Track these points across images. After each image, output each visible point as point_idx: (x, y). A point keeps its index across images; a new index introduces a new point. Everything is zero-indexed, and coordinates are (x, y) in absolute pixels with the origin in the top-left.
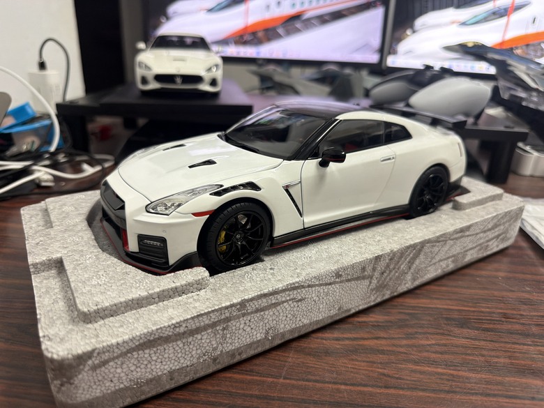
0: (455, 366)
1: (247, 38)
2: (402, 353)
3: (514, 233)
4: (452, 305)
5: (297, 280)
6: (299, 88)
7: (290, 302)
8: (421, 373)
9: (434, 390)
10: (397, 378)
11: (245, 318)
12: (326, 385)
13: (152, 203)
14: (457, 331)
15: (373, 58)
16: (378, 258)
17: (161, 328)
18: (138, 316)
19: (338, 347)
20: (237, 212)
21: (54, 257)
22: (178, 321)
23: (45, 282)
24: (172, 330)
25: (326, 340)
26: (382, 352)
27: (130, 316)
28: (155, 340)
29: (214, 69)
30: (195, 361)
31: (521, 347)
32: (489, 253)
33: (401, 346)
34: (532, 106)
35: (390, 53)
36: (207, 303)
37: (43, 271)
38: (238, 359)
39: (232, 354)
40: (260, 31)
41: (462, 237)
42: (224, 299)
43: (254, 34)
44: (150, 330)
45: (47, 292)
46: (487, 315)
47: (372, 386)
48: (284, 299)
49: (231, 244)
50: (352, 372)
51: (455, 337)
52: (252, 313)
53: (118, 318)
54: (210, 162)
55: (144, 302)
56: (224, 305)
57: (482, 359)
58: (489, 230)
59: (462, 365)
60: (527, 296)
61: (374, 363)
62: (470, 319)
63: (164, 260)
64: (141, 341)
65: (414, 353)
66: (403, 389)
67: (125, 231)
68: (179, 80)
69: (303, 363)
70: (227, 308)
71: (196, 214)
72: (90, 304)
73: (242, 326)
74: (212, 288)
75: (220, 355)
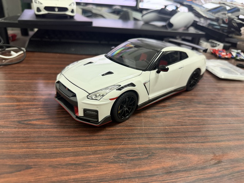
2: (182, 114)
6: (105, 16)
8: (192, 120)
10: (185, 122)
12: (161, 127)
15: (133, 4)
19: (159, 114)
26: (175, 114)
29: (72, 5)
35: (140, 2)
50: (168, 122)
51: (198, 107)
59: (204, 116)
60: (216, 92)
61: (174, 118)
65: (186, 114)
68: (57, 10)
69: (149, 121)
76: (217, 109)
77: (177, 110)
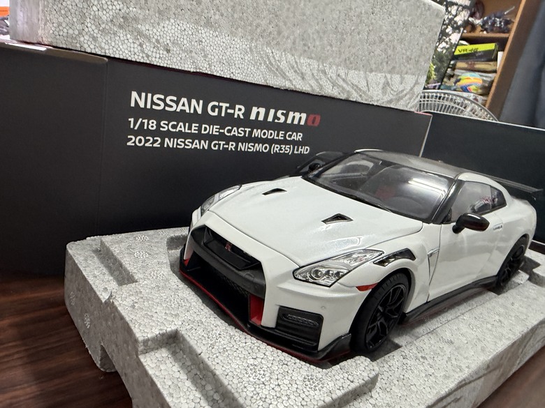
13: (300, 267)
21: (169, 330)
37: (152, 350)
45: (176, 387)
54: (340, 218)
67: (260, 302)
71: (360, 288)
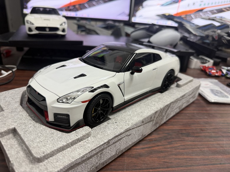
0: (190, 154)
1: (71, 8)
2: (169, 151)
3: (197, 94)
4: (181, 127)
5: (129, 127)
6: (98, 31)
7: (126, 137)
8: (179, 159)
9: (186, 166)
10: (171, 163)
11: (109, 148)
12: (144, 170)
13: (60, 98)
14: (186, 138)
15: (126, 18)
16: (156, 112)
17: (76, 160)
18: (63, 155)
19: (144, 152)
20: (99, 99)
21: (11, 128)
22: (83, 155)
23: (8, 141)
24: (81, 159)
25: (138, 149)
26: (162, 152)
27: (59, 155)
28: (74, 166)
29: (64, 24)
30: (89, 170)
31: (210, 142)
32: (189, 103)
33: (168, 148)
34: (191, 40)
35: (133, 16)
36: (94, 144)
37: (6, 135)
38: (105, 164)
39: (103, 163)
40: (77, 5)
41: (182, 99)
42: (100, 141)
43: (74, 6)
44: (72, 162)
45: (12, 147)
46: (195, 130)
47: (162, 168)
48: (123, 136)
49: (97, 113)
50: (152, 163)
51: (186, 141)
52: (112, 145)
53: (54, 157)
54: (83, 75)
55: (65, 147)
56: (101, 144)
57: (199, 149)
58: (190, 95)
59: (192, 153)
60: (206, 120)
61: (160, 157)
62: (190, 133)
63: (68, 125)
64: (68, 167)
65: (173, 150)
66: (174, 167)
67: (47, 112)
68: (47, 30)
69: (132, 162)
70: (102, 145)
71: (83, 102)
72: (40, 153)
73: (108, 151)
74: (93, 135)
75: (99, 165)
76: (206, 142)
77: (164, 145)
